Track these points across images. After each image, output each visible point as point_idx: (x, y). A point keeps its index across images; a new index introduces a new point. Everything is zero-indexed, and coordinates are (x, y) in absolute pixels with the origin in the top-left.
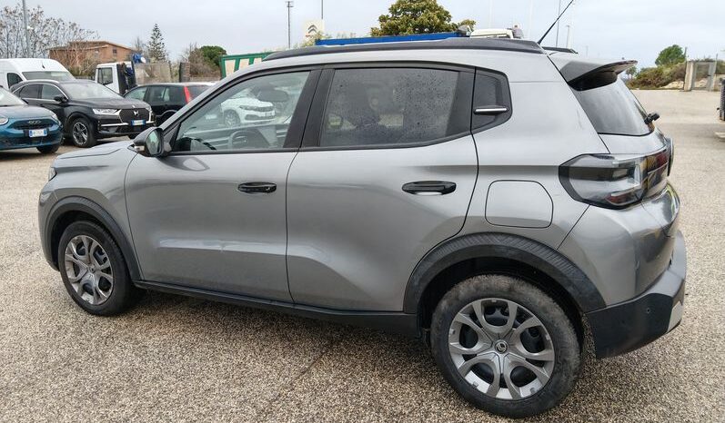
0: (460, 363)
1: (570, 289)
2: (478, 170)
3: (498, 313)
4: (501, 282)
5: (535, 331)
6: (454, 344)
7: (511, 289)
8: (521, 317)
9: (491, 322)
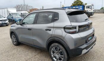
0: (52, 56)
1: (65, 46)
2: (54, 27)
3: (57, 49)
4: (57, 44)
5: (61, 52)
6: (52, 53)
7: (58, 46)
8: (59, 50)
9: (56, 50)
